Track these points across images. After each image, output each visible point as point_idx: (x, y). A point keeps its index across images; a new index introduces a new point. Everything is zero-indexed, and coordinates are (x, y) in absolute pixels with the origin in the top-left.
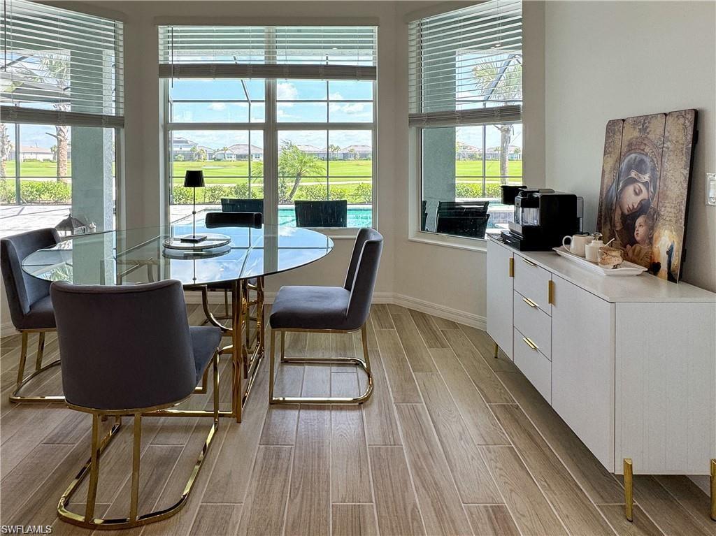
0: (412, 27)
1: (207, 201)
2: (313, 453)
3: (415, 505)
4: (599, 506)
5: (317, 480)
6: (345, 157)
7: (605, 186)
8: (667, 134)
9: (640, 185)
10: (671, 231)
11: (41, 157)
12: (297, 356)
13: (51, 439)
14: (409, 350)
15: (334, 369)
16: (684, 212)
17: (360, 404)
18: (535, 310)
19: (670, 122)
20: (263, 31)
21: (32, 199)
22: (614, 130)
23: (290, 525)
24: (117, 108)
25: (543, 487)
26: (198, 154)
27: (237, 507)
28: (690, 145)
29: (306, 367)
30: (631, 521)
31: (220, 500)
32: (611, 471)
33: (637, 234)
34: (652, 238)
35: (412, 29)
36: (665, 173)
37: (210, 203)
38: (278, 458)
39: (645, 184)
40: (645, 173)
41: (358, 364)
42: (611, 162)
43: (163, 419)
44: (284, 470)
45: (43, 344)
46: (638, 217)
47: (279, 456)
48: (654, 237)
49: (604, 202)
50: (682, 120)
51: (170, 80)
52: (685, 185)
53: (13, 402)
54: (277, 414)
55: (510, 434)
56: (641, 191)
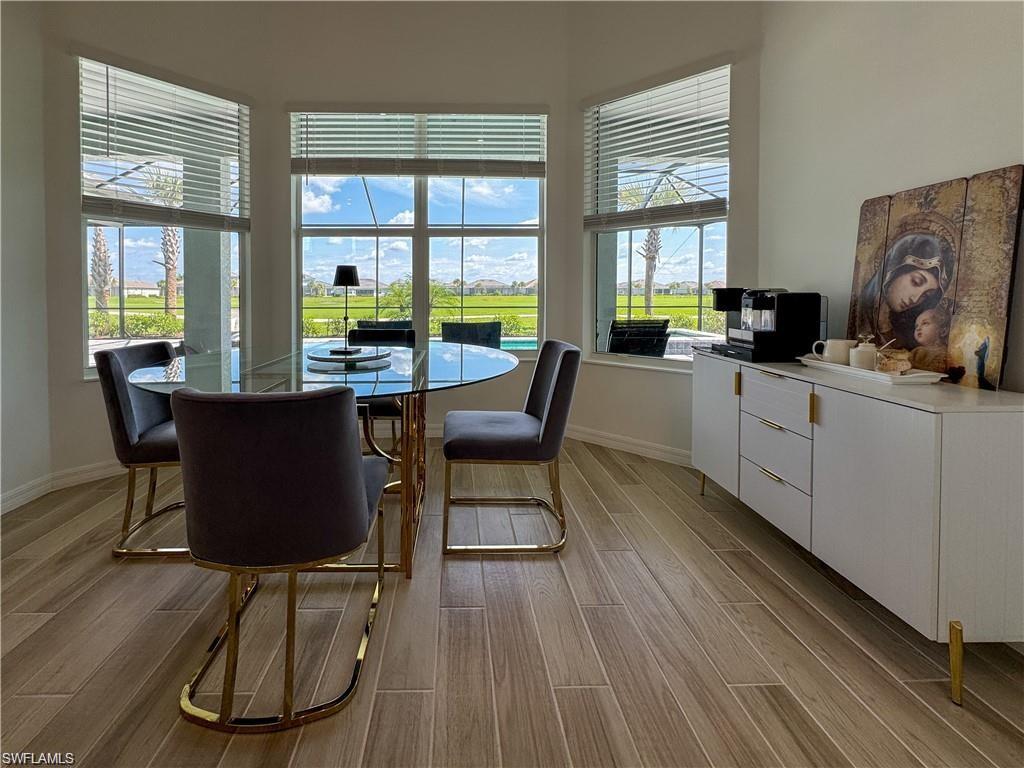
0: (589, 114)
1: (330, 334)
2: (512, 616)
3: (664, 687)
4: (906, 683)
5: (525, 654)
6: (472, 292)
7: (860, 281)
8: (970, 203)
9: (922, 272)
10: (983, 325)
11: (147, 293)
12: (463, 495)
13: (167, 604)
14: (596, 487)
15: (513, 510)
16: (1006, 299)
17: (556, 552)
18: (779, 432)
19: (974, 188)
20: (413, 120)
21: (138, 333)
22: (875, 210)
23: (504, 721)
24: (241, 208)
25: (822, 657)
26: (316, 290)
27: (427, 695)
28: (1016, 212)
29: (479, 508)
30: (960, 705)
31: (403, 687)
32: (931, 637)
33: (920, 334)
34: (947, 336)
35: (588, 117)
36: (967, 253)
37: (334, 336)
38: (468, 624)
39: (933, 271)
40: (931, 256)
41: (540, 504)
42: (869, 250)
43: (310, 575)
44: (480, 641)
45: (155, 484)
46: (921, 312)
47: (468, 621)
48: (951, 336)
49: (860, 300)
50: (999, 182)
51: (304, 178)
52: (1008, 264)
53: (117, 556)
54: (455, 568)
55: (753, 587)
56: (924, 280)
